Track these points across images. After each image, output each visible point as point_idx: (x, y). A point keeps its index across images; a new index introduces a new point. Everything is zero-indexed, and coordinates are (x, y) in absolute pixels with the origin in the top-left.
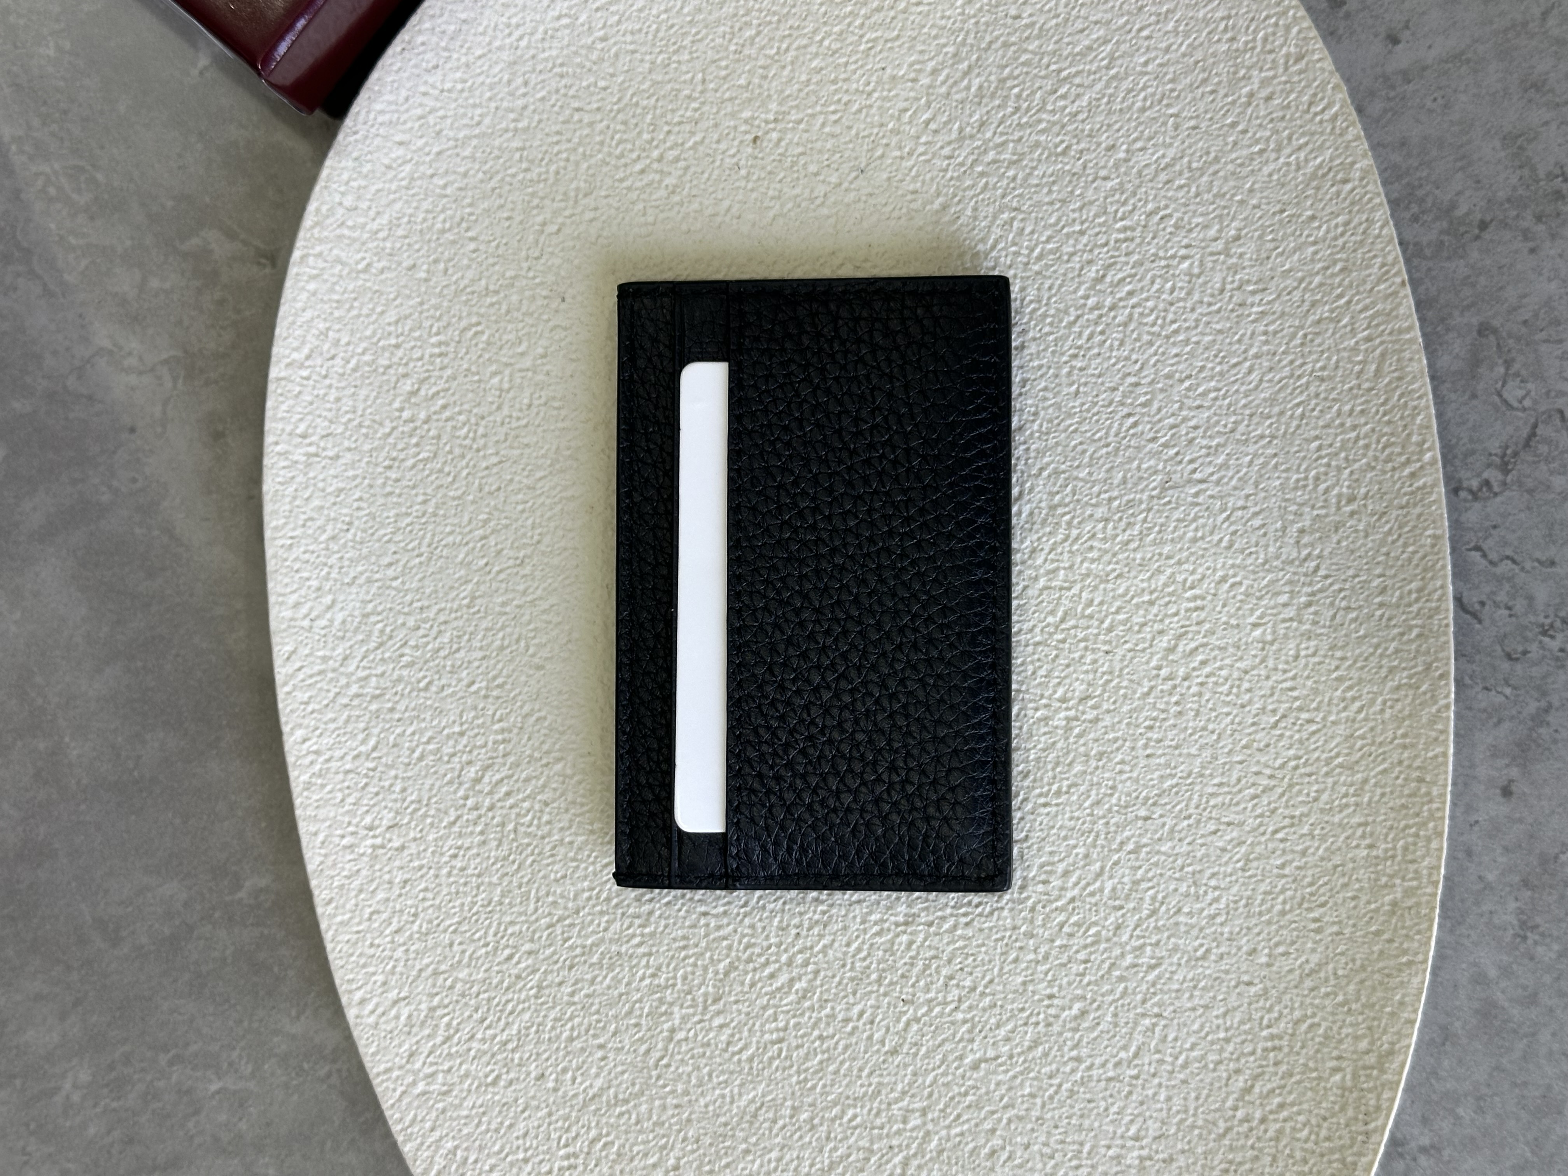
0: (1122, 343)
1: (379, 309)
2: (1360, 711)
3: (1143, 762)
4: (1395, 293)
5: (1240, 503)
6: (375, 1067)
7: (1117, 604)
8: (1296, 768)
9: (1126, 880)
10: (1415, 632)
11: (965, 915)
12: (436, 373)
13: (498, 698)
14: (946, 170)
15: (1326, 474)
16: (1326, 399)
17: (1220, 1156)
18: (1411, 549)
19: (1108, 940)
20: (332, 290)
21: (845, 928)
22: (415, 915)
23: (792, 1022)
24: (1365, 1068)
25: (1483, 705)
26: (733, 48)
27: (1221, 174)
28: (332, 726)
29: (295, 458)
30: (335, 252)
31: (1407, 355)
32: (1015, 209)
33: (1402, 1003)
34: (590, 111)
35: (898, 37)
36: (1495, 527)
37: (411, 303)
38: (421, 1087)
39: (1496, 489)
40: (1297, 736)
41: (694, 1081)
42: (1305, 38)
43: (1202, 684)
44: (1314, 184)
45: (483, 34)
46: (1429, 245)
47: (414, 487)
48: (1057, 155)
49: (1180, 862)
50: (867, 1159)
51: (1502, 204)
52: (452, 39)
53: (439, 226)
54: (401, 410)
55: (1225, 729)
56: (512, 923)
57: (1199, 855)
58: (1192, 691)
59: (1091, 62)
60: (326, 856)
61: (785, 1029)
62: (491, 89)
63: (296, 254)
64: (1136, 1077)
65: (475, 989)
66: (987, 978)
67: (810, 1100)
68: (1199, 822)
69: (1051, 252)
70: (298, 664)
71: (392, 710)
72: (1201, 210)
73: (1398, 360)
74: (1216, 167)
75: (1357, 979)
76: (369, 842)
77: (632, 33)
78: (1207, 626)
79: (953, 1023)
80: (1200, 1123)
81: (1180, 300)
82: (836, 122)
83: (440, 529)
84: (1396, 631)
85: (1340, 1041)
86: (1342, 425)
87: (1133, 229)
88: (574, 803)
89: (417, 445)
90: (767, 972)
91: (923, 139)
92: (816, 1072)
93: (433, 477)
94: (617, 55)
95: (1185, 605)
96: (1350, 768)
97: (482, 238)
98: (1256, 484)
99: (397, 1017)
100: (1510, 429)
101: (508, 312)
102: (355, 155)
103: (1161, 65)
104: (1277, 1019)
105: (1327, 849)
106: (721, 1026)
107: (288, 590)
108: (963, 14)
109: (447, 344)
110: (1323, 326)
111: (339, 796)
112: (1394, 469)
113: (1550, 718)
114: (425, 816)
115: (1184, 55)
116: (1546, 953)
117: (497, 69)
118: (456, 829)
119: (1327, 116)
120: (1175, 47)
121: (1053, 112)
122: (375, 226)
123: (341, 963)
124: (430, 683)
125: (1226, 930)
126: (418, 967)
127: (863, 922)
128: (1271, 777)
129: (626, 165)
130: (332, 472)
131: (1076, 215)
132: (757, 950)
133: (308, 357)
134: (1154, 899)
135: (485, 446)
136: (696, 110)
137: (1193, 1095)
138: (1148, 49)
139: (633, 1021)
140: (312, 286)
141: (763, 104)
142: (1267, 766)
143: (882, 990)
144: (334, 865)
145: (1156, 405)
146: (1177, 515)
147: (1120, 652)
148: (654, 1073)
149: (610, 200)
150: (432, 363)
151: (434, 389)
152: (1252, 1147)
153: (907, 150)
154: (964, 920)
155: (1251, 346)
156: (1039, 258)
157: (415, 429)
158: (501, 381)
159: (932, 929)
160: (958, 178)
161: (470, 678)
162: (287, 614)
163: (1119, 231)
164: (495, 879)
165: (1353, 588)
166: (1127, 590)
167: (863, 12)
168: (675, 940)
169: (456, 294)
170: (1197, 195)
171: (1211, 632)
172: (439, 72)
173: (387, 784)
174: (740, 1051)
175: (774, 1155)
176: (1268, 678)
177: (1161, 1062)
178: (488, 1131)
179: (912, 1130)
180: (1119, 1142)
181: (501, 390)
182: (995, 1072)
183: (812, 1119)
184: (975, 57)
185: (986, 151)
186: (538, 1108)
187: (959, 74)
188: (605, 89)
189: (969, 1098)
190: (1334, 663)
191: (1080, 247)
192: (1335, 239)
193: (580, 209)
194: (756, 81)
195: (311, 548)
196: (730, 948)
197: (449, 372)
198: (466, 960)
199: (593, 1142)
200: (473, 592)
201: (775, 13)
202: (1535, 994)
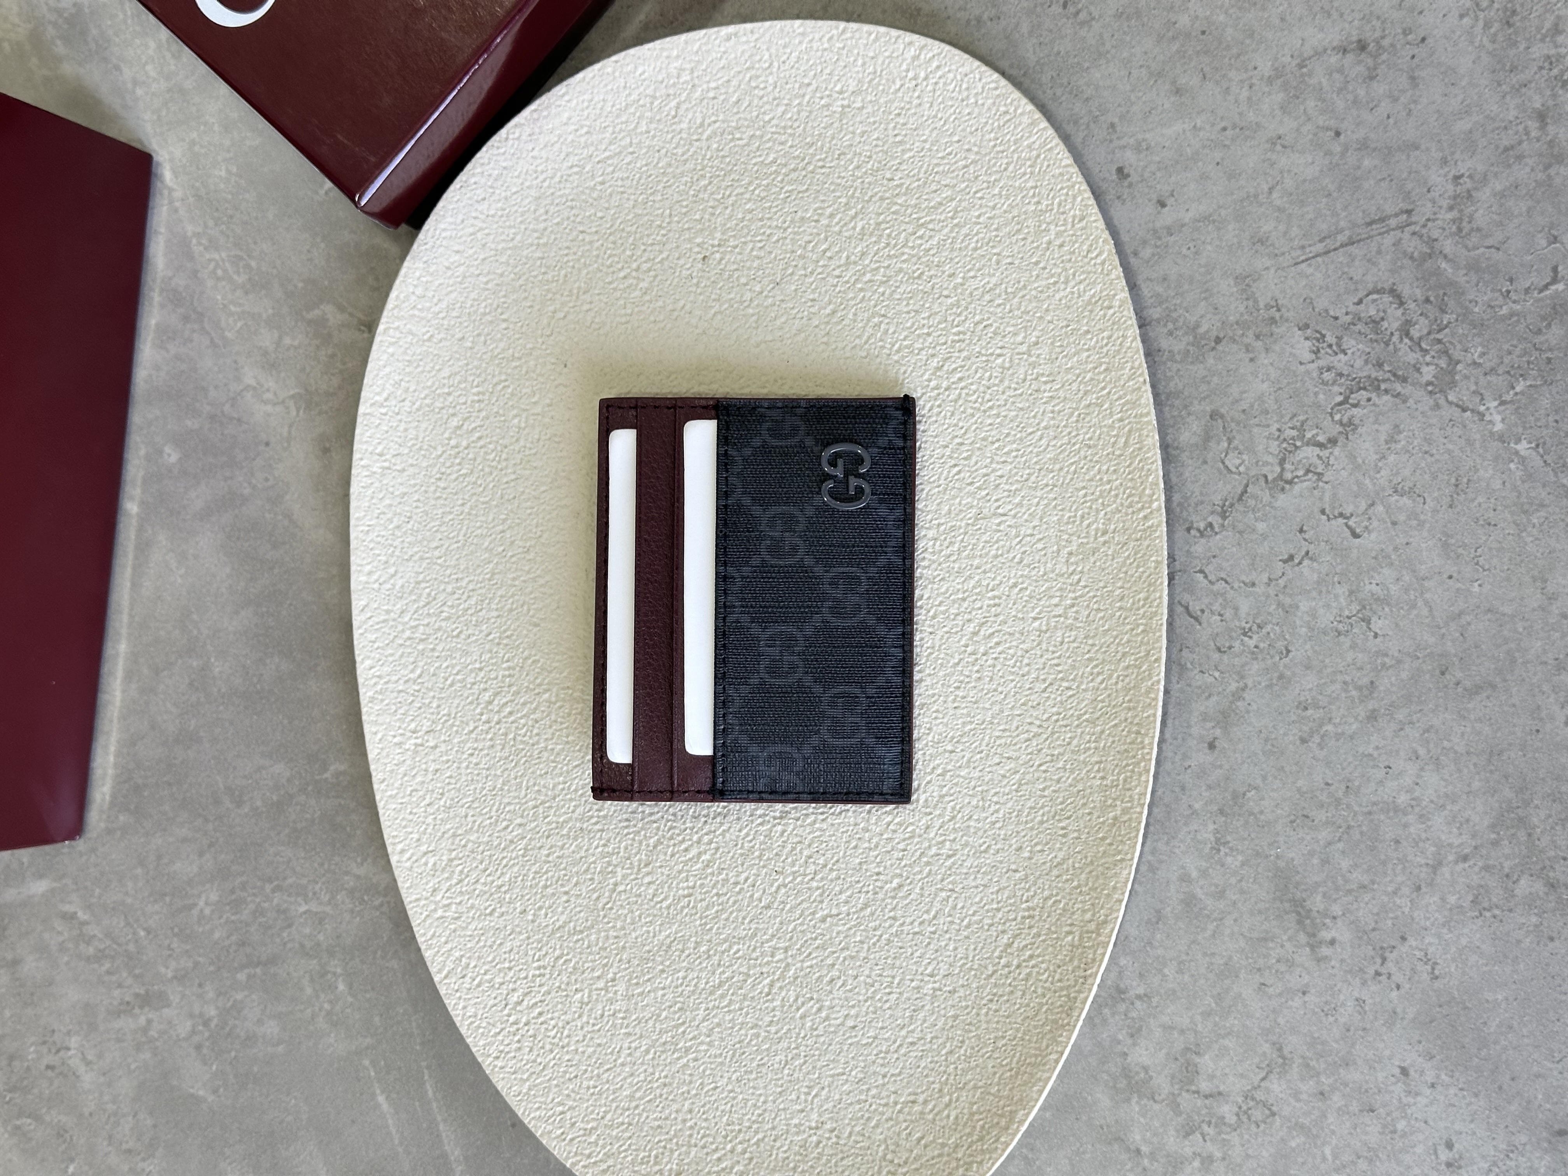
0: (952, 415)
1: (437, 368)
2: (1102, 683)
3: (951, 712)
4: (1139, 388)
5: (1029, 532)
6: (408, 897)
7: (940, 599)
8: (1057, 721)
9: (935, 794)
10: (1141, 628)
11: (822, 813)
12: (475, 414)
13: (507, 645)
14: (836, 286)
15: (1089, 514)
16: (1091, 461)
17: (988, 990)
18: (1141, 570)
19: (920, 836)
20: (405, 353)
21: (739, 819)
22: (442, 794)
23: (699, 883)
24: (1088, 932)
25: (1199, 683)
26: (692, 193)
27: (1028, 297)
28: (391, 659)
29: (374, 469)
30: (408, 326)
31: (1145, 432)
32: (883, 316)
33: (1115, 888)
34: (591, 234)
35: (807, 190)
36: (1214, 557)
37: (460, 363)
38: (440, 913)
39: (1217, 530)
40: (1059, 699)
41: (628, 920)
42: (1086, 205)
43: (996, 659)
44: (1089, 308)
45: (518, 177)
46: (1179, 353)
47: (456, 494)
48: (914, 278)
49: (973, 783)
50: (745, 981)
51: (1232, 325)
52: (496, 180)
53: (482, 310)
54: (450, 439)
55: (1009, 692)
56: (509, 804)
57: (987, 779)
58: (989, 663)
59: (941, 213)
60: (382, 749)
61: (694, 887)
62: (522, 215)
63: (381, 328)
64: (934, 933)
65: (481, 848)
66: (835, 859)
67: (708, 937)
68: (988, 755)
69: (907, 347)
70: (369, 615)
71: (433, 650)
72: (1013, 322)
73: (1139, 436)
74: (1024, 292)
75: (1087, 870)
76: (413, 741)
77: (622, 179)
78: (1001, 618)
79: (809, 889)
80: (976, 967)
81: (995, 385)
82: (761, 248)
83: (473, 524)
84: (1129, 627)
85: (1073, 913)
86: (1101, 479)
87: (964, 333)
88: (556, 721)
89: (459, 464)
90: (683, 847)
91: (821, 263)
92: (713, 918)
93: (469, 488)
94: (611, 195)
95: (987, 602)
96: (1093, 722)
97: (512, 319)
98: (1041, 519)
99: (426, 864)
100: (1229, 487)
101: (527, 372)
102: (425, 259)
103: (989, 218)
104: (1033, 896)
105: (1074, 779)
106: (649, 883)
107: (365, 562)
108: (853, 175)
109: (483, 394)
110: (1091, 409)
111: (394, 708)
112: (1133, 513)
113: (1245, 695)
114: (453, 725)
115: (1005, 212)
116: (1233, 862)
117: (527, 201)
118: (473, 736)
119: (1099, 261)
120: (999, 206)
121: (913, 248)
122: (437, 309)
123: (389, 824)
124: (461, 632)
125: (1003, 832)
126: (442, 830)
127: (751, 815)
128: (1040, 726)
129: (613, 273)
130: (399, 480)
131: (925, 322)
132: (677, 831)
133: (386, 400)
134: (953, 808)
135: (506, 467)
136: (664, 235)
137: (972, 947)
138: (981, 206)
139: (589, 876)
140: (391, 350)
141: (711, 234)
142: (1037, 718)
143: (762, 863)
144: (388, 756)
145: (974, 459)
146: (985, 538)
147: (940, 633)
148: (602, 913)
149: (601, 297)
150: (472, 407)
151: (473, 425)
152: (1010, 985)
153: (810, 270)
154: (821, 817)
155: (1043, 420)
156: (898, 351)
157: (459, 453)
158: (520, 421)
159: (799, 823)
160: (844, 292)
161: (489, 630)
162: (363, 578)
163: (955, 334)
164: (499, 773)
165: (1102, 595)
166: (947, 590)
167: (783, 171)
168: (620, 821)
169: (493, 357)
170: (1010, 311)
171: (1005, 622)
172: (486, 202)
173: (427, 701)
174: (661, 902)
175: (681, 974)
176: (1042, 656)
177: (952, 923)
178: (484, 946)
179: (777, 962)
180: (920, 977)
181: (519, 428)
182: (837, 925)
183: (709, 951)
184: (860, 206)
185: (864, 274)
186: (520, 933)
187: (848, 218)
188: (601, 218)
189: (818, 942)
190: (1087, 648)
191: (927, 344)
192: (1102, 348)
193: (579, 303)
194: (707, 216)
195: (382, 533)
196: (658, 829)
197: (484, 414)
198: (476, 828)
199: (558, 958)
200: (493, 569)
201: (722, 169)
202: (1224, 891)
